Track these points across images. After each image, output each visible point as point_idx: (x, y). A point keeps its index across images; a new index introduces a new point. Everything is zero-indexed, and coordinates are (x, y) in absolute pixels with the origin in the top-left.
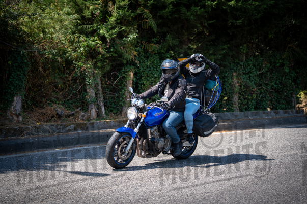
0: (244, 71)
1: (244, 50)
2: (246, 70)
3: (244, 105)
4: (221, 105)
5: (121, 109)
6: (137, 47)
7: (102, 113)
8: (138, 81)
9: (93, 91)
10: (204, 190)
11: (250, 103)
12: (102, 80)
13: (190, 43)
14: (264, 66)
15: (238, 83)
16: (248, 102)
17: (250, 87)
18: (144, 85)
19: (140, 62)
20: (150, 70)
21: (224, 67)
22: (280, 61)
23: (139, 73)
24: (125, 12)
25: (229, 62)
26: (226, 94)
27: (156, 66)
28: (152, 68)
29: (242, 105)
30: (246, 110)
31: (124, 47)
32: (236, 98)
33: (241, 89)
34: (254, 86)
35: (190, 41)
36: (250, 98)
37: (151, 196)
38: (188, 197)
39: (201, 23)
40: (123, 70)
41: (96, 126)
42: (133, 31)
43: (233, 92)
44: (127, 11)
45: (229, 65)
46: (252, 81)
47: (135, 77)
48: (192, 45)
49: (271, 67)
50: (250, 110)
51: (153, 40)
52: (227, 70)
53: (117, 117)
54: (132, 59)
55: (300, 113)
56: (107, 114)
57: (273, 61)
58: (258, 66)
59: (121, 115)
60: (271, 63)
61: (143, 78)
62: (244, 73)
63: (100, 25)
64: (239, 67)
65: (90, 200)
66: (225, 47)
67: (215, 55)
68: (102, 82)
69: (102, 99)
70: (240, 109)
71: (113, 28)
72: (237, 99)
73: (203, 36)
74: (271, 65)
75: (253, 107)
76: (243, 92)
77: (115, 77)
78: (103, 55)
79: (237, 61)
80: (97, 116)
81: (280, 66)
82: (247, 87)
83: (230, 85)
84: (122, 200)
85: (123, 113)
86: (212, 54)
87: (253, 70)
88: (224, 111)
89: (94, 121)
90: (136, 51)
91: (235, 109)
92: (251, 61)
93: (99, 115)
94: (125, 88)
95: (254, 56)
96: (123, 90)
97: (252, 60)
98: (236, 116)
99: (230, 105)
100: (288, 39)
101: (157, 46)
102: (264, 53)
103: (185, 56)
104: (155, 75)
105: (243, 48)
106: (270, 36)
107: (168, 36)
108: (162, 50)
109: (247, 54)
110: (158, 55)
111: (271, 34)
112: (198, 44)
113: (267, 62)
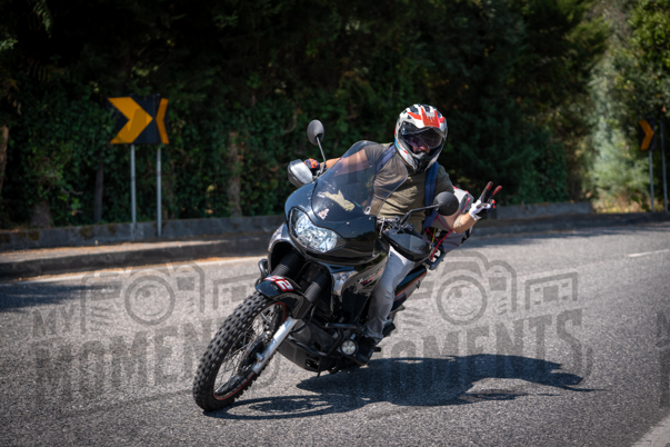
1: (253, 82)
2: (258, 125)
3: (252, 202)
4: (203, 202)
6: (18, 70)
8: (20, 147)
11: (266, 197)
13: (136, 64)
14: (295, 117)
15: (239, 153)
16: (260, 197)
17: (265, 162)
18: (33, 155)
19: (23, 105)
20: (46, 122)
21: (210, 119)
22: (330, 108)
23: (22, 128)
25: (220, 109)
26: (213, 177)
27: (60, 114)
28: (51, 118)
29: (249, 203)
30: (258, 212)
32: (234, 188)
33: (245, 168)
34: (274, 162)
35: (134, 58)
36: (265, 186)
39: (158, 21)
42: (8, 35)
43: (229, 175)
45: (220, 114)
46: (270, 149)
47: (13, 139)
48: (142, 68)
50: (265, 213)
51: (51, 58)
52: (217, 126)
54: (5, 99)
57: (314, 106)
58: (282, 117)
60: (309, 111)
61: (30, 140)
62: (252, 133)
64: (242, 121)
66: (212, 72)
67: (190, 91)
70: (243, 210)
72: (238, 189)
73: (163, 50)
74: (309, 116)
75: (271, 206)
76: (252, 173)
79: (237, 105)
82: (259, 163)
83: (222, 157)
86: (183, 91)
87: (273, 126)
88: (208, 216)
90: (14, 78)
91: (232, 210)
92: (268, 106)
95: (274, 97)
97: (271, 104)
98: (236, 226)
99: (222, 202)
100: (346, 60)
101: (61, 72)
102: (295, 91)
103: (125, 93)
104: (57, 134)
105: (251, 78)
106: (309, 53)
107: (86, 47)
108: (72, 77)
109: (259, 91)
110: (63, 89)
111: (312, 48)
112: (152, 67)
113: (302, 108)
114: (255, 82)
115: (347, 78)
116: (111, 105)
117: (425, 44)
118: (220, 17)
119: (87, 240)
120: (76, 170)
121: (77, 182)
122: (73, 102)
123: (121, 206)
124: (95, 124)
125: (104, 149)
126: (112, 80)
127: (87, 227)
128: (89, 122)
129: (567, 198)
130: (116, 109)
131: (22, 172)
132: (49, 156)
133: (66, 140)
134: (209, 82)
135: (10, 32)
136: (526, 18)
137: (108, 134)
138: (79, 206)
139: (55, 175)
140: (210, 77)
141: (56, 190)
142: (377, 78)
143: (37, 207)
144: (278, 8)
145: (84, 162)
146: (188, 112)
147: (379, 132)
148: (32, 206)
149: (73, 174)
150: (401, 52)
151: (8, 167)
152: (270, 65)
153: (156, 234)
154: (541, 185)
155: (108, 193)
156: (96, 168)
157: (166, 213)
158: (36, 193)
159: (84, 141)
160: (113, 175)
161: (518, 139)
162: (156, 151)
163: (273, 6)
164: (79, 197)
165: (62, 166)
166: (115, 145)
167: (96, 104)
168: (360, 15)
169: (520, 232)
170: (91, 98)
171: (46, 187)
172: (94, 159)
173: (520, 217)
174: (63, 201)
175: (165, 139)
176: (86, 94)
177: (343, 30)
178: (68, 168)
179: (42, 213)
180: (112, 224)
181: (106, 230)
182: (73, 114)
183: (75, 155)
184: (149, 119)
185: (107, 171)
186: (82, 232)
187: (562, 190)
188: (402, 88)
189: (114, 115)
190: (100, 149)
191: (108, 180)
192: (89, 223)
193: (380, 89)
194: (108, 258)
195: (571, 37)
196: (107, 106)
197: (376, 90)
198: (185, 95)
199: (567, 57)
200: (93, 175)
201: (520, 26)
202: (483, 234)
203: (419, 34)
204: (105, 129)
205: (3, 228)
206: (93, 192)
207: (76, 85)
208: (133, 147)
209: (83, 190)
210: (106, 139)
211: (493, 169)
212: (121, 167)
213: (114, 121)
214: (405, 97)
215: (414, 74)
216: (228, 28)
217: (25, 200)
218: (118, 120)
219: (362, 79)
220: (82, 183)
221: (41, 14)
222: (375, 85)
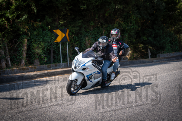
1: (92, 24)
2: (94, 35)
5: (21, 61)
6: (29, 24)
7: (9, 64)
8: (30, 44)
9: (3, 51)
10: (77, 106)
12: (8, 45)
14: (103, 32)
15: (89, 43)
18: (34, 46)
19: (30, 33)
20: (37, 37)
21: (81, 34)
23: (30, 39)
24: (20, 2)
25: (83, 31)
27: (40, 35)
28: (38, 36)
31: (20, 25)
35: (59, 19)
37: (47, 111)
38: (68, 111)
39: (65, 9)
40: (21, 38)
41: (6, 72)
42: (25, 14)
44: (21, 2)
45: (83, 33)
47: (28, 42)
48: (61, 22)
49: (107, 33)
51: (37, 20)
52: (82, 36)
53: (18, 66)
54: (25, 31)
55: (125, 59)
56: (12, 65)
58: (100, 33)
59: (21, 65)
60: (107, 30)
61: (33, 42)
62: (92, 37)
63: (5, 11)
64: (89, 34)
65: (10, 116)
66: (80, 21)
67: (75, 27)
68: (8, 46)
69: (8, 56)
71: (14, 13)
73: (67, 16)
74: (107, 32)
77: (16, 42)
78: (8, 29)
79: (88, 30)
80: (6, 66)
83: (84, 44)
84: (29, 115)
85: (22, 64)
89: (4, 69)
90: (28, 26)
92: (96, 30)
93: (7, 66)
94: (22, 49)
95: (97, 27)
96: (21, 50)
97: (97, 29)
100: (116, 16)
101: (40, 24)
102: (103, 25)
103: (57, 28)
104: (40, 40)
105: (91, 22)
106: (106, 15)
107: (46, 16)
108: (43, 25)
109: (93, 26)
110: (41, 28)
111: (107, 14)
112: (64, 21)
113: (105, 30)
114: (92, 23)
115: (117, 21)
116: (54, 32)
117: (138, 11)
118: (82, 6)
119: (49, 68)
120: (45, 50)
121: (46, 53)
122: (44, 32)
123: (58, 59)
124: (50, 37)
125: (52, 44)
126: (54, 25)
127: (49, 65)
128: (48, 37)
129: (179, 51)
130: (55, 33)
131: (31, 51)
132: (38, 46)
133: (42, 42)
134: (80, 24)
135: (26, 14)
136: (165, 2)
137: (53, 40)
138: (47, 59)
139: (40, 51)
140: (80, 23)
141: (40, 55)
142: (125, 21)
143: (35, 60)
144: (97, 3)
145: (47, 47)
146: (74, 33)
147: (126, 35)
148: (34, 60)
149: (45, 51)
150: (131, 13)
151: (27, 50)
152: (96, 19)
153: (68, 66)
154: (172, 48)
155: (54, 56)
156: (50, 49)
157: (70, 60)
158: (35, 56)
159: (47, 42)
160: (55, 51)
161: (164, 35)
162: (66, 43)
163: (96, 3)
164: (46, 57)
165: (42, 49)
166: (55, 42)
167: (50, 32)
168: (120, 4)
169: (167, 61)
170: (48, 30)
171: (37, 55)
172: (50, 46)
173: (166, 57)
174: (42, 58)
175: (69, 40)
176: (47, 29)
177: (115, 8)
178: (43, 49)
179: (37, 62)
180: (56, 64)
181: (54, 65)
182: (44, 35)
183: (45, 46)
184: (64, 35)
185: (54, 50)
186: (48, 66)
187: (177, 49)
188: (132, 23)
189: (55, 34)
190: (51, 44)
191: (54, 52)
192: (49, 64)
193: (126, 24)
194: (55, 73)
195: (178, 7)
196: (52, 32)
197: (125, 24)
198: (73, 28)
199: (177, 12)
200: (50, 51)
201: (164, 4)
202: (156, 62)
203: (136, 8)
204: (52, 38)
205: (27, 66)
206: (50, 55)
207: (44, 27)
208: (60, 43)
209: (48, 55)
210: (53, 41)
211: (158, 44)
212: (57, 48)
213: (55, 36)
214: (133, 25)
215: (135, 19)
216: (84, 9)
217: (32, 59)
218: (56, 36)
219: (121, 21)
220: (47, 53)
221: (34, 9)
222: (125, 23)
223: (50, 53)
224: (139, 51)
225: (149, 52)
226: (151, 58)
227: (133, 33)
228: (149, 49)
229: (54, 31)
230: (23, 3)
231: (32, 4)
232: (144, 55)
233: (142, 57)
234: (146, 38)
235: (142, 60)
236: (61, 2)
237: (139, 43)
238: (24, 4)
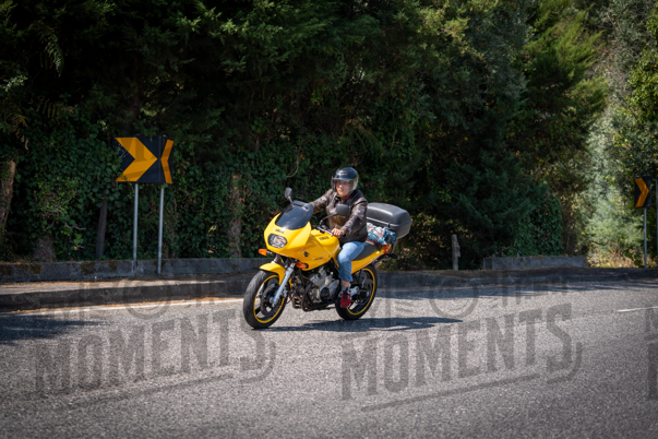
0: (256, 172)
1: (257, 126)
2: (261, 169)
3: (252, 244)
4: (204, 242)
6: (28, 107)
8: (27, 181)
13: (144, 105)
14: (297, 163)
15: (241, 196)
17: (266, 206)
18: (39, 190)
19: (31, 141)
20: (53, 159)
21: (214, 161)
23: (29, 163)
24: (3, 27)
25: (224, 151)
26: (215, 219)
27: (68, 151)
28: (59, 155)
29: (248, 245)
32: (235, 229)
33: (247, 211)
34: (275, 205)
35: (143, 100)
39: (167, 64)
42: (18, 72)
43: (231, 217)
44: (9, 26)
45: (224, 157)
46: (272, 193)
47: (20, 173)
48: (149, 109)
49: (312, 167)
51: (61, 96)
52: (221, 168)
54: (13, 134)
57: (316, 153)
58: (285, 162)
60: (312, 157)
61: (36, 176)
62: (255, 177)
64: (246, 165)
66: (218, 113)
67: (195, 133)
70: (243, 252)
72: (238, 231)
73: (172, 93)
74: (312, 162)
76: (252, 216)
79: (241, 149)
81: (330, 166)
82: (260, 206)
83: (224, 199)
86: (188, 132)
87: (275, 171)
88: (208, 256)
90: (24, 115)
91: (232, 251)
92: (272, 151)
95: (278, 142)
97: (274, 149)
98: (234, 267)
99: (223, 243)
100: (350, 109)
101: (70, 110)
102: (299, 137)
103: (131, 133)
104: (64, 171)
105: (256, 123)
106: (314, 100)
107: (95, 87)
108: (80, 116)
109: (263, 135)
110: (72, 127)
111: (317, 96)
112: (161, 109)
113: (305, 154)
115: (350, 125)
116: (118, 144)
117: (428, 96)
118: (228, 62)
120: (81, 207)
121: (80, 218)
122: (81, 140)
123: (123, 243)
124: (101, 162)
125: (109, 187)
126: (119, 119)
127: (89, 262)
128: (95, 160)
129: (561, 251)
130: (123, 148)
131: (27, 206)
132: (54, 191)
133: (71, 177)
134: (215, 122)
135: (21, 70)
136: (527, 74)
137: (113, 172)
138: (82, 241)
139: (57, 208)
140: (216, 118)
141: (60, 225)
142: (380, 128)
143: (41, 241)
144: (285, 56)
145: (88, 199)
146: (192, 154)
147: (380, 180)
148: (36, 239)
149: (78, 210)
150: (404, 103)
151: (13, 200)
152: (275, 110)
153: (156, 272)
154: (536, 238)
155: (111, 230)
156: (99, 205)
157: (167, 251)
158: (39, 227)
159: (89, 179)
160: (115, 213)
161: (515, 192)
162: (160, 190)
163: (280, 54)
164: (82, 232)
165: (67, 202)
166: (119, 183)
167: (103, 143)
168: (366, 64)
170: (99, 137)
171: (50, 221)
172: (99, 196)
173: (515, 268)
174: (66, 236)
175: (168, 178)
176: (94, 132)
177: (349, 79)
178: (73, 204)
179: (45, 247)
180: (113, 261)
181: (107, 266)
182: (80, 152)
183: (80, 191)
184: (154, 160)
185: (110, 209)
186: (82, 266)
187: (557, 244)
188: (404, 138)
189: (121, 153)
190: (105, 186)
191: (110, 217)
192: (91, 259)
193: (383, 138)
194: (106, 294)
195: (571, 94)
196: (113, 144)
197: (379, 139)
198: (191, 137)
199: (566, 114)
200: (97, 212)
202: (477, 284)
203: (423, 86)
204: (110, 167)
205: (6, 260)
206: (96, 229)
207: (84, 123)
208: (137, 186)
209: (87, 226)
210: (111, 177)
211: (490, 221)
212: (124, 204)
213: (120, 160)
214: (406, 147)
215: (415, 125)
216: (235, 73)
217: (29, 234)
218: (123, 159)
219: (365, 127)
220: (86, 219)
221: (52, 54)
222: (378, 134)
223: (97, 221)
224: (421, 240)
225: (456, 244)
226: (460, 269)
227: (403, 174)
228: (455, 236)
229: (119, 140)
230: (17, 29)
231: (46, 37)
232: (439, 257)
233: (430, 263)
234: (449, 197)
235: (427, 273)
236: (152, 41)
237: (422, 210)
238: (20, 33)
